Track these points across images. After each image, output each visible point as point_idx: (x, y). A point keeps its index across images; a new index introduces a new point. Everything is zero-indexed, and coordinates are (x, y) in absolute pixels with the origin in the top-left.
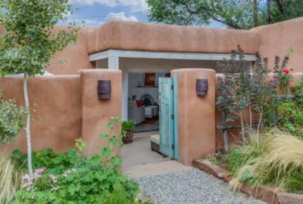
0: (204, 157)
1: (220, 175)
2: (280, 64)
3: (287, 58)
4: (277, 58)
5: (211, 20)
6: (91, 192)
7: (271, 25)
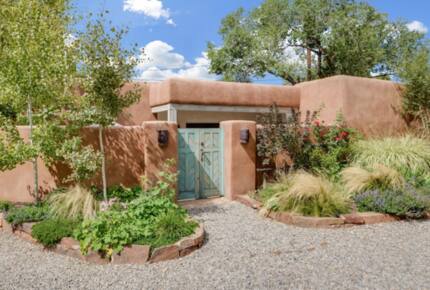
0: (245, 193)
1: (255, 206)
2: (310, 117)
3: (315, 113)
4: (308, 112)
5: (266, 73)
6: (152, 214)
7: (311, 82)
